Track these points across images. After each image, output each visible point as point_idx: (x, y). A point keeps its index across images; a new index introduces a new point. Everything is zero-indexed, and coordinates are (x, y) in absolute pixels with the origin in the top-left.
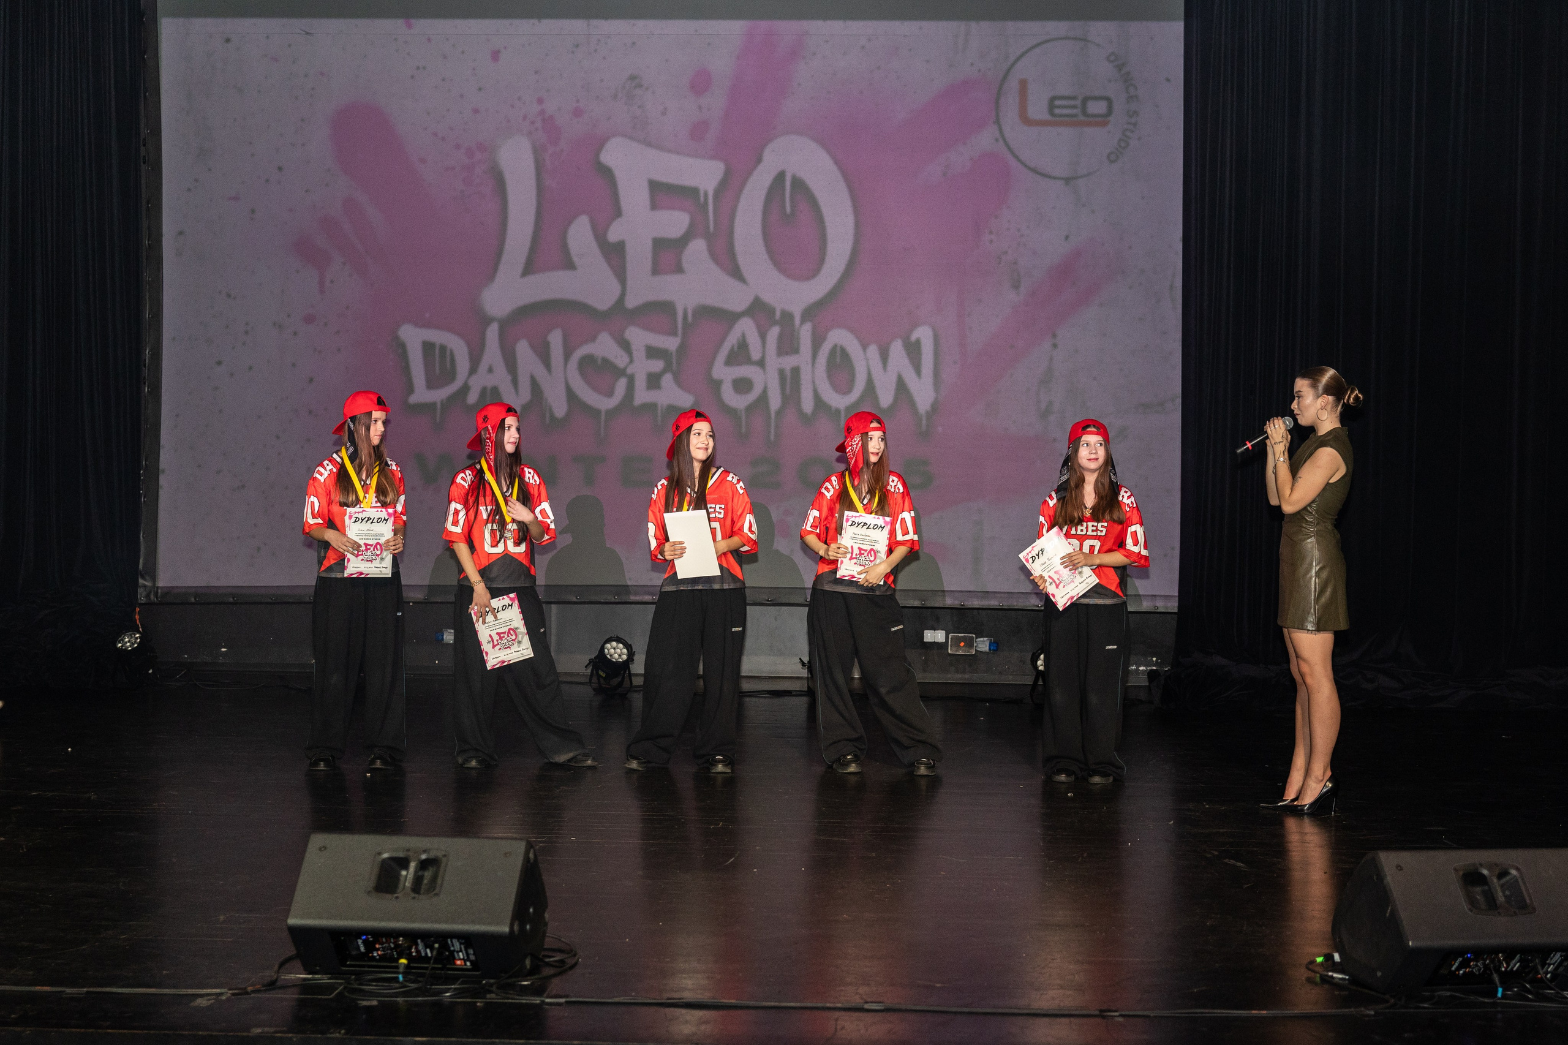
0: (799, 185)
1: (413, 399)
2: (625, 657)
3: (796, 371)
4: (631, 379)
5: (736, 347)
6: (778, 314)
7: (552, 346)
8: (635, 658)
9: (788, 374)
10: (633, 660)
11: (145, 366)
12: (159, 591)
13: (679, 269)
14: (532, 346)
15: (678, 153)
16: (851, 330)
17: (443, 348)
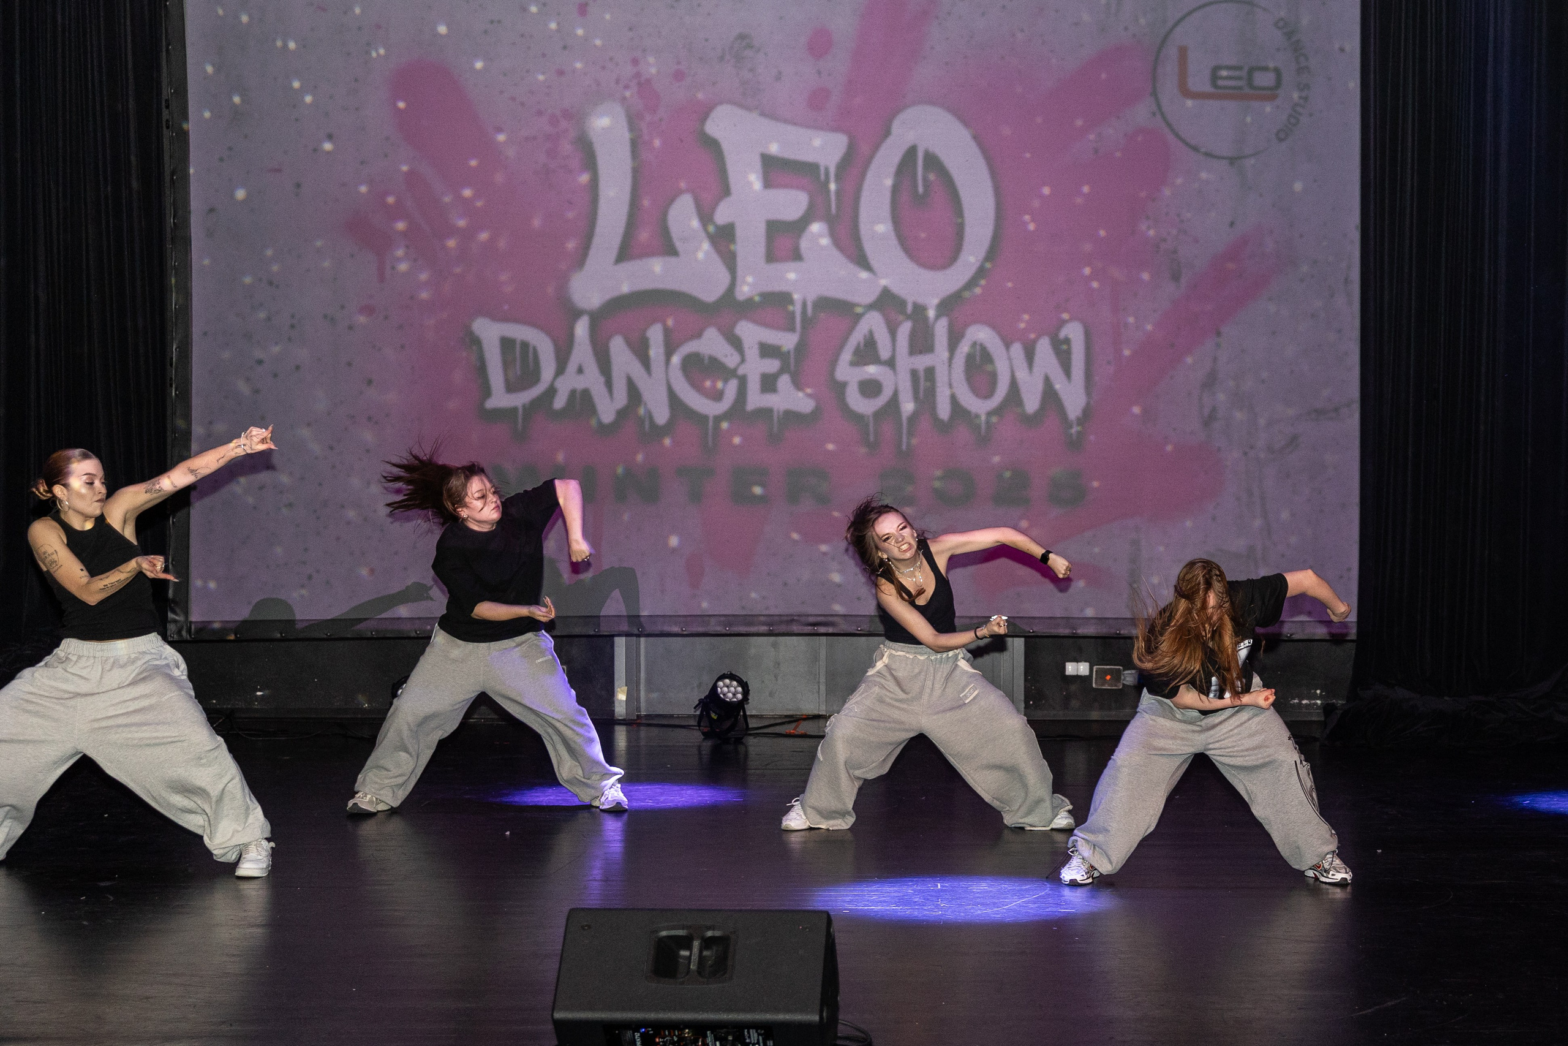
0: (933, 162)
1: (491, 404)
2: (740, 696)
3: (930, 372)
4: (743, 381)
5: (862, 344)
6: (910, 308)
7: (652, 342)
8: (750, 698)
9: (922, 374)
10: (748, 699)
11: (171, 365)
12: (193, 627)
13: (796, 256)
14: (629, 343)
15: (795, 124)
16: (994, 327)
17: (525, 345)
